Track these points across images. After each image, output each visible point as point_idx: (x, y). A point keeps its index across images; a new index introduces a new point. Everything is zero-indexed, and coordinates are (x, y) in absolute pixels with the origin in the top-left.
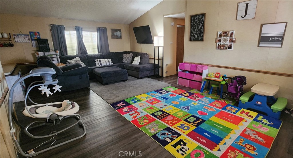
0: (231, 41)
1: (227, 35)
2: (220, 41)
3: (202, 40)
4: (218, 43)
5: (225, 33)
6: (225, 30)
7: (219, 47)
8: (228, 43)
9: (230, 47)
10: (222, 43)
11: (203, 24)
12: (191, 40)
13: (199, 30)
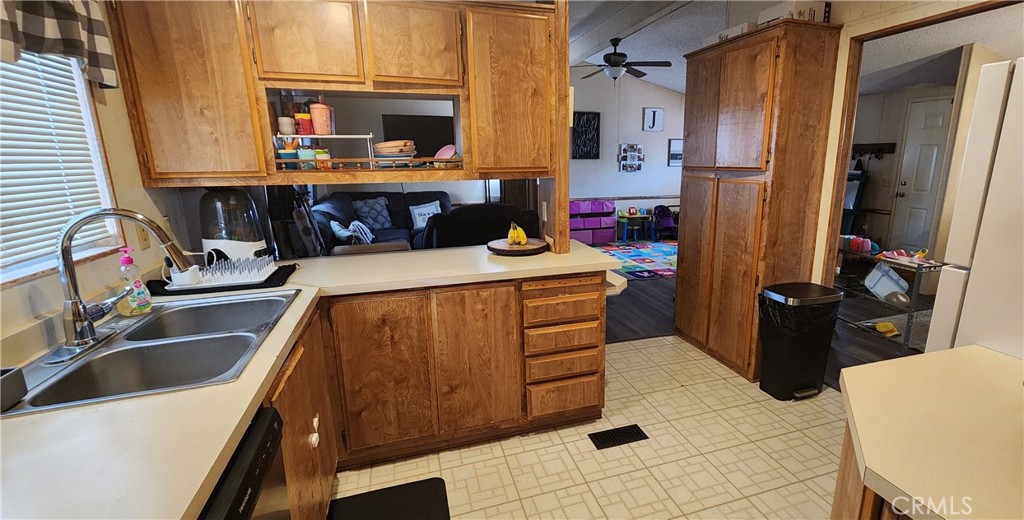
0: (640, 159)
1: (635, 150)
2: (625, 158)
3: (597, 156)
4: (623, 162)
5: (632, 147)
6: (631, 143)
7: (625, 167)
8: (637, 162)
9: (639, 168)
10: (628, 162)
11: (598, 129)
12: (574, 157)
13: (590, 140)
